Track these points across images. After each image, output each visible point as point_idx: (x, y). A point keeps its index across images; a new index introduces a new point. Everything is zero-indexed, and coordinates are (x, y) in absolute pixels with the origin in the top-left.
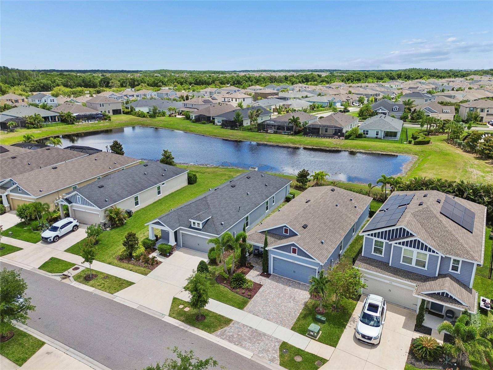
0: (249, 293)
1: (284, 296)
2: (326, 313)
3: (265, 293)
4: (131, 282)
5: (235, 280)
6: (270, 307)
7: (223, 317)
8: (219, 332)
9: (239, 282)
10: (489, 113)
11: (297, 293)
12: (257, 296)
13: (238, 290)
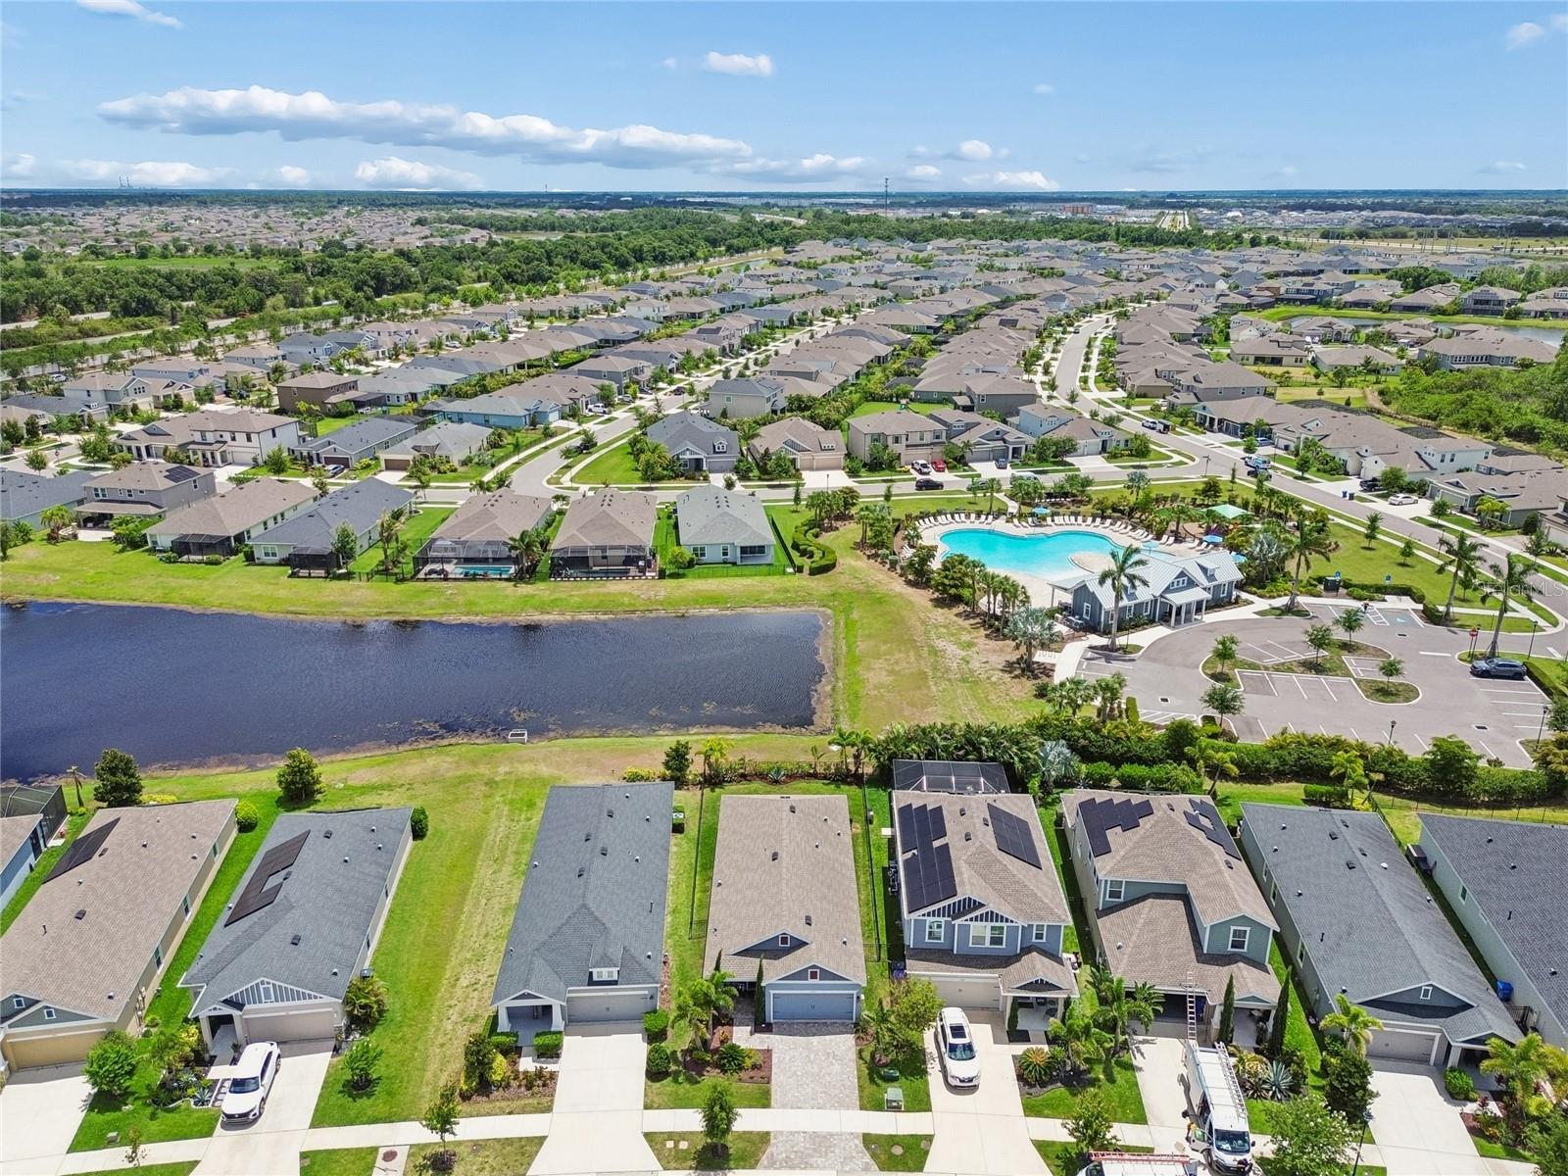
0: (763, 1074)
1: (817, 1057)
2: (892, 1061)
3: (785, 1064)
4: (536, 1138)
6: (808, 1085)
7: (751, 1133)
8: (764, 1160)
10: (909, 443)
11: (834, 1043)
12: (776, 1073)
13: (740, 1075)
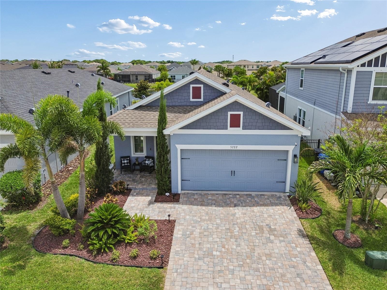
0: (154, 252)
1: (244, 231)
3: (194, 239)
5: (99, 225)
6: (232, 272)
9: (113, 227)
11: (266, 215)
12: (177, 253)
13: (116, 253)
